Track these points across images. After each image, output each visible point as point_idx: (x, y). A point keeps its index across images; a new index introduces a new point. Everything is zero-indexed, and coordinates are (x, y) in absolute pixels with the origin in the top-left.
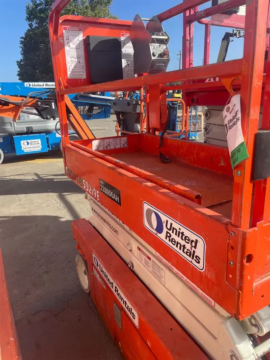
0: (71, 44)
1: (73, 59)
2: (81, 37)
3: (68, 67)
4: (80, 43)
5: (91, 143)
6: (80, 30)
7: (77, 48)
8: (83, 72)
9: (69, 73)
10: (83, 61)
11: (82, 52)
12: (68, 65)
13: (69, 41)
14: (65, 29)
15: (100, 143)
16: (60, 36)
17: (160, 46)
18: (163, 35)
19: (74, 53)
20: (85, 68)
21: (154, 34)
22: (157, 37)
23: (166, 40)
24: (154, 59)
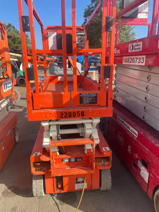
0: (51, 37)
1: (52, 43)
2: (55, 34)
3: (49, 46)
4: (54, 37)
5: (58, 77)
6: (55, 31)
7: (53, 39)
8: (55, 48)
9: (50, 48)
10: (56, 43)
11: (55, 40)
12: (49, 45)
13: (50, 36)
14: (49, 31)
15: (61, 78)
16: (47, 34)
17: (82, 37)
18: (83, 33)
19: (52, 41)
20: (56, 46)
21: (78, 33)
22: (80, 34)
23: (84, 35)
24: (78, 43)
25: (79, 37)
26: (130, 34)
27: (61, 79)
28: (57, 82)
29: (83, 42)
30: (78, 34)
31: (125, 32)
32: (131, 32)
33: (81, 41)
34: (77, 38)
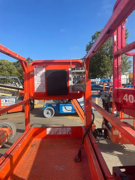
0: (38, 75)
1: (39, 82)
2: (44, 71)
3: (35, 87)
4: (43, 74)
5: (46, 129)
6: (44, 67)
7: (41, 77)
8: (44, 89)
9: (35, 89)
10: (44, 83)
11: (44, 78)
12: (35, 86)
13: (37, 73)
14: (35, 67)
15: (51, 130)
16: (32, 71)
17: (80, 76)
18: (82, 69)
19: (39, 79)
20: (45, 87)
21: (75, 69)
22: (77, 71)
23: (84, 73)
24: (74, 85)
25: (75, 76)
26: (127, 62)
27: (51, 132)
28: (45, 136)
29: (83, 84)
30: (73, 71)
31: (123, 60)
32: (128, 60)
33: (79, 82)
34: (73, 78)
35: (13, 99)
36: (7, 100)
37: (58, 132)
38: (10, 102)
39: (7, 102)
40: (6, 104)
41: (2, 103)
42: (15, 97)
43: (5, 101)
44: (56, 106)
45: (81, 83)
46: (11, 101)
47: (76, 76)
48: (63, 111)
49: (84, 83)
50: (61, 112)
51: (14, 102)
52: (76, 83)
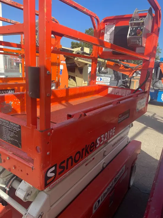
0: (108, 33)
2: (114, 28)
5: (108, 88)
7: (110, 35)
10: (112, 41)
14: (106, 24)
16: (103, 29)
18: (141, 20)
19: (108, 37)
22: (135, 22)
24: (129, 38)
27: (112, 91)
28: (106, 94)
29: (139, 36)
30: (131, 22)
33: (136, 34)
34: (131, 30)
35: (107, 78)
36: (102, 78)
37: (118, 92)
38: (104, 81)
39: (102, 81)
40: (100, 83)
41: (97, 80)
42: (111, 76)
43: (100, 79)
44: (154, 92)
45: (137, 36)
46: (106, 80)
47: (134, 27)
48: (161, 99)
49: (141, 35)
50: (158, 100)
51: (109, 81)
52: (132, 36)
